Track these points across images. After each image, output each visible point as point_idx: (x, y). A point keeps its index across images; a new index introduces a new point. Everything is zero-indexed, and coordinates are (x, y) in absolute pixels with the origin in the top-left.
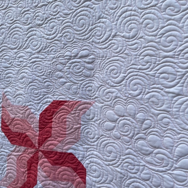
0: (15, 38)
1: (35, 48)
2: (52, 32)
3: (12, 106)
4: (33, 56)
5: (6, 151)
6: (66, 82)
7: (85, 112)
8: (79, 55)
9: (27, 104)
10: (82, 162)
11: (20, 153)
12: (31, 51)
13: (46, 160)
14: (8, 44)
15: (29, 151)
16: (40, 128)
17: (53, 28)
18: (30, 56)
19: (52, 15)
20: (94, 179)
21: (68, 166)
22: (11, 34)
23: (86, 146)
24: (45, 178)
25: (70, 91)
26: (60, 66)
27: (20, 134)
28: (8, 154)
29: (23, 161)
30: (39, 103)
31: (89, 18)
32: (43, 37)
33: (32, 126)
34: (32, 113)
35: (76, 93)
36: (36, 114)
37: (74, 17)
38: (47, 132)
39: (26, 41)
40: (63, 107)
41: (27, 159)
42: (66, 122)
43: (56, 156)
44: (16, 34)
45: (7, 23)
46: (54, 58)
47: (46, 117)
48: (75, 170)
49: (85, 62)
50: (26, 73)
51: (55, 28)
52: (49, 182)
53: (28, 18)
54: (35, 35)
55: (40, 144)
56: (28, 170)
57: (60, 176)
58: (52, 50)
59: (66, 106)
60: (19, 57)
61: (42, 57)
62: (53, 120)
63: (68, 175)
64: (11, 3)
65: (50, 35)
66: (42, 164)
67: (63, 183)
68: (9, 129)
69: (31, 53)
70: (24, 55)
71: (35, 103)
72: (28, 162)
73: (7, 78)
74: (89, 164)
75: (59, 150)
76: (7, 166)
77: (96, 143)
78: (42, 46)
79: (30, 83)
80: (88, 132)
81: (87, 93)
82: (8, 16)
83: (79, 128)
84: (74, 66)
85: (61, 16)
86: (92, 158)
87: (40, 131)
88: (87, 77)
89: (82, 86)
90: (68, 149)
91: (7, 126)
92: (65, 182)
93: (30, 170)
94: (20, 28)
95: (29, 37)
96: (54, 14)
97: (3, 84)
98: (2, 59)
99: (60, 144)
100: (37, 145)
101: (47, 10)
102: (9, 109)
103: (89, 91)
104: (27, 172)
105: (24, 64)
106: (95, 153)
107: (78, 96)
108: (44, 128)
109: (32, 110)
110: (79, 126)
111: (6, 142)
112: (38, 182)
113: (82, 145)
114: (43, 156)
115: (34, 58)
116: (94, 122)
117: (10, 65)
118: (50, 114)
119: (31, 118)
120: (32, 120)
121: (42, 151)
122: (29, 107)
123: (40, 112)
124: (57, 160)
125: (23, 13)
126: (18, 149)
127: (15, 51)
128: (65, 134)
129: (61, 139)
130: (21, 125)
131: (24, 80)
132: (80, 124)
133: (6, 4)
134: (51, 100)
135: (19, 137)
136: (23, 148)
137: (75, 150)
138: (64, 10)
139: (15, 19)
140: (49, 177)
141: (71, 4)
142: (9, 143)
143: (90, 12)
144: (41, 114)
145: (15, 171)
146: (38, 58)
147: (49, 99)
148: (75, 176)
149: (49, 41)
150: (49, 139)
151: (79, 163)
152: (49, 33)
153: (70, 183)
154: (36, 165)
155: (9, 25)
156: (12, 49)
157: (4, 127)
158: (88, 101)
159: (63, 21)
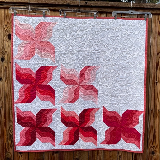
0: (67, 42)
1: (77, 46)
2: (85, 41)
3: (66, 69)
4: (76, 50)
5: (63, 88)
6: (90, 60)
7: (97, 70)
8: (95, 50)
9: (74, 68)
10: (96, 88)
11: (71, 88)
12: (76, 47)
13: (83, 88)
14: (64, 44)
15: (75, 86)
16: (80, 77)
17: (85, 39)
18: (75, 50)
19: (84, 35)
20: (101, 93)
21: (91, 90)
22: (65, 40)
23: (97, 82)
24: (83, 95)
25: (92, 63)
26: (88, 54)
27: (70, 80)
28: (64, 89)
29: (72, 91)
30: (79, 68)
31: (99, 37)
32: (81, 43)
33: (77, 76)
34: (77, 72)
35: (94, 63)
36: (78, 72)
37: (93, 36)
38: (83, 78)
39: (73, 43)
40: (89, 68)
41: (74, 90)
42: (90, 74)
43: (87, 87)
44: (68, 40)
45: (64, 36)
46: (85, 51)
47: (82, 73)
48: (94, 91)
49: (97, 52)
50: (74, 56)
51: (86, 40)
52: (84, 96)
53: (74, 35)
54: (77, 41)
55: (80, 83)
56: (74, 94)
57: (88, 94)
58: (85, 48)
59: (90, 68)
60: (70, 50)
61: (80, 50)
62: (85, 73)
63: (91, 93)
64: (65, 28)
65: (84, 42)
66: (81, 90)
67: (89, 96)
68: (65, 79)
69: (75, 48)
70: (72, 49)
71: (78, 68)
72: (74, 91)
73: (63, 58)
74: (98, 88)
75: (88, 84)
76: (64, 94)
77: (101, 81)
78: (80, 46)
79: (75, 60)
80: (98, 77)
81: (98, 63)
82: (64, 33)
83: (95, 76)
84: (93, 54)
85: (88, 36)
86: (100, 86)
87: (80, 78)
88: (98, 58)
89: (96, 61)
90: (91, 84)
91: (64, 78)
92: (90, 96)
93: (75, 93)
94: (70, 38)
95: (74, 42)
96: (86, 34)
97: (61, 61)
98: (61, 50)
99: (88, 82)
100: (79, 83)
101: (82, 33)
102: (65, 70)
103: (99, 62)
104: (74, 95)
105: (72, 52)
106: (101, 84)
107: (95, 64)
108: (81, 77)
109: (76, 70)
110: (95, 75)
111: (63, 84)
112: (80, 97)
113: (96, 82)
114: (82, 87)
115: (77, 50)
116: (101, 73)
117: (65, 53)
118: (84, 71)
119: (76, 73)
120: (76, 74)
121: (81, 86)
122: (75, 69)
123: (80, 71)
124: (87, 88)
125: (71, 33)
126: (69, 86)
127: (68, 47)
128: (90, 78)
129: (89, 80)
130: (71, 77)
131: (72, 59)
132: (96, 74)
133: (63, 28)
134: (84, 66)
135: (70, 81)
136: (72, 86)
137: (94, 84)
138: (89, 33)
139: (67, 34)
140: (84, 94)
141: (92, 32)
142: (65, 84)
143: (99, 35)
144: (80, 72)
145: (68, 95)
146: (78, 50)
147: (83, 66)
148: (94, 93)
149: (83, 44)
150: (84, 81)
151: (95, 88)
152: (83, 41)
153: (92, 96)
154: (78, 91)
155: (64, 37)
156: (66, 46)
157: (62, 78)
158: (98, 66)
159: (89, 37)
